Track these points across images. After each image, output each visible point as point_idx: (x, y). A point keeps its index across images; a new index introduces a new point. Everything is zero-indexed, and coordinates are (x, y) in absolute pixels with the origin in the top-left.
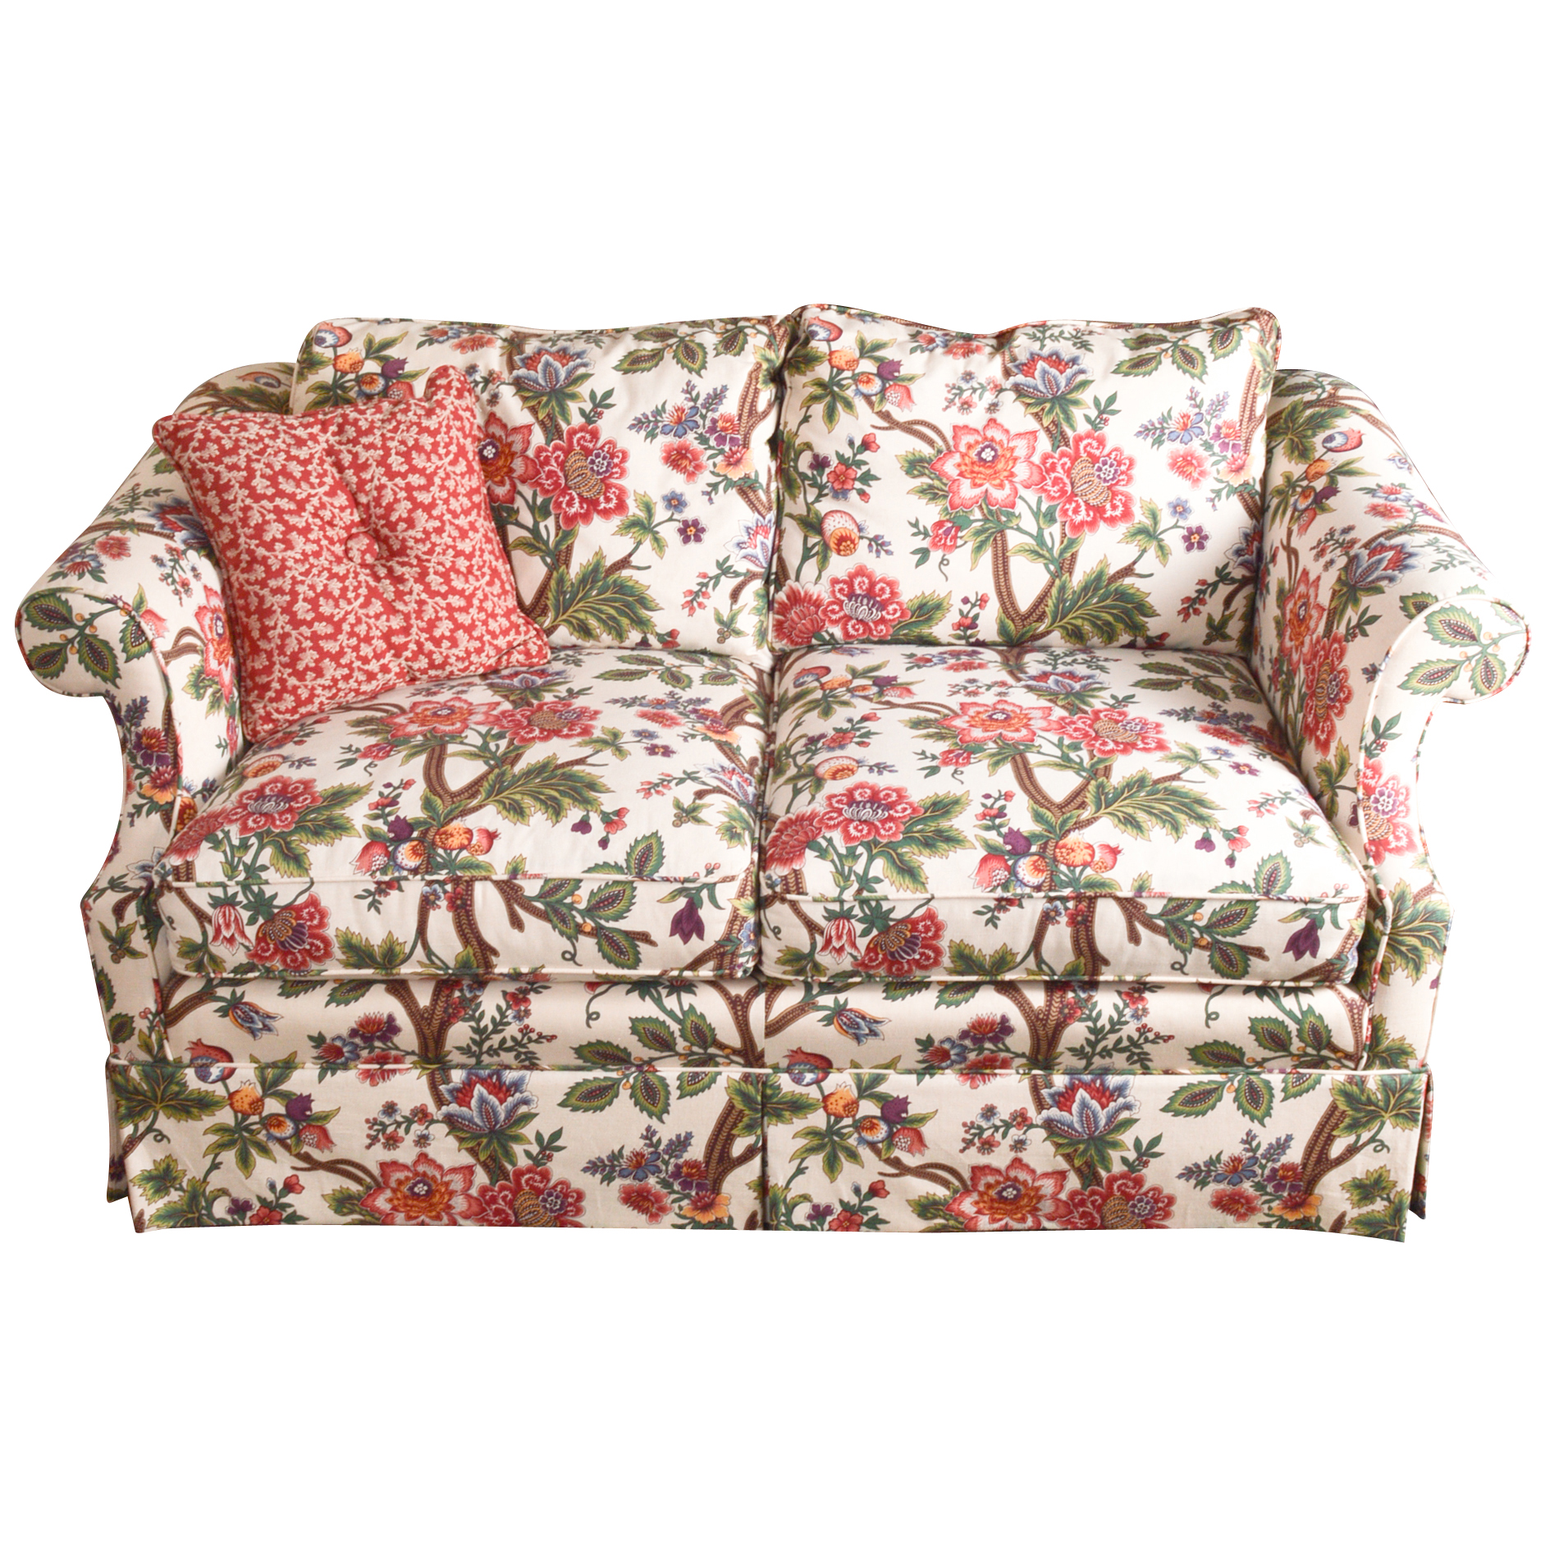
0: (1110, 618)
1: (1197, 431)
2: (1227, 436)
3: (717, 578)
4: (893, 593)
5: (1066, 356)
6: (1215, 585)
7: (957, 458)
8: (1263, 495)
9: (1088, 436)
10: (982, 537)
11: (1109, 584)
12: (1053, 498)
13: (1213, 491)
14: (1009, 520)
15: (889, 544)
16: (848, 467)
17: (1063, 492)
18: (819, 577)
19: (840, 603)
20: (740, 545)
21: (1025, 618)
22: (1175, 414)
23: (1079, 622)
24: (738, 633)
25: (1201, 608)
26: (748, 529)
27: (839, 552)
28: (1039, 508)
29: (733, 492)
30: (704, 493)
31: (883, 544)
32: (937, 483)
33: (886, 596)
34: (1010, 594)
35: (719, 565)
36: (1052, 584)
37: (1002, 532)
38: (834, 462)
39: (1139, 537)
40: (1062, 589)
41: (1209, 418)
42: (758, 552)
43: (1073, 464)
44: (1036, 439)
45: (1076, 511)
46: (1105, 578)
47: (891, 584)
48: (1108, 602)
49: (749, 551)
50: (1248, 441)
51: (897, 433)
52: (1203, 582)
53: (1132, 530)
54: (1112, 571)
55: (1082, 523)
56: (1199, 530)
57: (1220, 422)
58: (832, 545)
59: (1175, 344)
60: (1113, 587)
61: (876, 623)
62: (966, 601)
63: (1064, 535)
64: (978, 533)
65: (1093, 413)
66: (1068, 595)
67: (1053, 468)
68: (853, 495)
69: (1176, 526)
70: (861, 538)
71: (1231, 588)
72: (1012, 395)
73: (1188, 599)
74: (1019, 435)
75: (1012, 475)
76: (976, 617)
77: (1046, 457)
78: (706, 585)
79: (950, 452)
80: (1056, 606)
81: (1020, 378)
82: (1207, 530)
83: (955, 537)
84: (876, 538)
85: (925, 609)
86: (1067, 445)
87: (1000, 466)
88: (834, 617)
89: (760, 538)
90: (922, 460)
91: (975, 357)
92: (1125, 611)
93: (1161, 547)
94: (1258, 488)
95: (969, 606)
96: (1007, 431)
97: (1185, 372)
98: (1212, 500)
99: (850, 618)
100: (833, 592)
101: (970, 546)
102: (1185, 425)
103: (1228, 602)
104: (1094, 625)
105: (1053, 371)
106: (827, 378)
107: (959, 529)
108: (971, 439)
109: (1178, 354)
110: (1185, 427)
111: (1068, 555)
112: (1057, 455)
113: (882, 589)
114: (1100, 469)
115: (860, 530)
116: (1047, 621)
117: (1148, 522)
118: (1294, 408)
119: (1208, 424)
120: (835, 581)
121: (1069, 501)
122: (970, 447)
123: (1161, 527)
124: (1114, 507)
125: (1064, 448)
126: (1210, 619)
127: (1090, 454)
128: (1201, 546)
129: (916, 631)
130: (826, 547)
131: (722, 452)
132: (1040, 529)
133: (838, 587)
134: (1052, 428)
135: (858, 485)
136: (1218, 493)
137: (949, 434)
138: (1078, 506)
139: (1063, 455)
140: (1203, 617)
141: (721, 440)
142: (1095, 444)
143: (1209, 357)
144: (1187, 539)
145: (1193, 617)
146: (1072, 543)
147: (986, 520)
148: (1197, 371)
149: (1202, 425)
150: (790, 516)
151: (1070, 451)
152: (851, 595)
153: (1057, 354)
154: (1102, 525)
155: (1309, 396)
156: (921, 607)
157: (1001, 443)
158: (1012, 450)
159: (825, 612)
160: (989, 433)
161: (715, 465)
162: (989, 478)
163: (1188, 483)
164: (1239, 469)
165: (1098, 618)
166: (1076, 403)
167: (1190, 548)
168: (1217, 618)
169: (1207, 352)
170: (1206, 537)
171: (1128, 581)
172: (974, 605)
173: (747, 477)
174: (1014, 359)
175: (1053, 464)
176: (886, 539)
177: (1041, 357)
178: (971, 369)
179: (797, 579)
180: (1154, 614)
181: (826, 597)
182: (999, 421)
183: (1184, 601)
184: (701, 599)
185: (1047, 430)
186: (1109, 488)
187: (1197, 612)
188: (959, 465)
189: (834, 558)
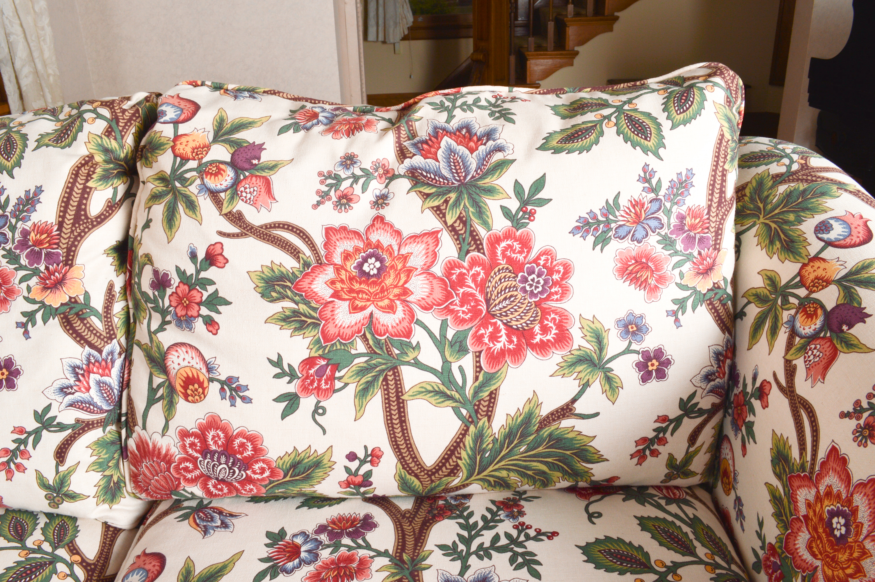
0: (544, 468)
1: (653, 223)
2: (693, 227)
3: (37, 433)
4: (257, 450)
5: (479, 129)
6: (678, 421)
7: (330, 273)
8: (734, 299)
9: (508, 236)
10: (368, 377)
11: (540, 428)
12: (463, 321)
13: (674, 301)
14: (404, 353)
15: (246, 388)
16: (191, 288)
17: (475, 312)
18: (166, 427)
19: (194, 461)
20: (64, 391)
21: (432, 472)
22: (623, 202)
23: (504, 474)
24: (73, 497)
25: (661, 448)
26: (74, 369)
27: (186, 397)
28: (443, 335)
29: (55, 323)
30: (19, 325)
31: (238, 389)
32: (303, 308)
33: (249, 453)
34: (410, 447)
35: (38, 416)
36: (464, 433)
37: (395, 370)
38: (175, 280)
39: (579, 368)
40: (479, 437)
41: (668, 205)
42: (94, 395)
43: (487, 274)
44: (437, 241)
45: (494, 337)
46: (536, 421)
47: (253, 439)
48: (540, 449)
49: (78, 396)
50: (719, 232)
51: (251, 241)
52: (663, 419)
53: (570, 359)
54: (545, 411)
55: (503, 353)
56: (659, 353)
57: (683, 210)
58: (179, 388)
59: (619, 109)
60: (546, 432)
61: (243, 483)
62: (352, 457)
63: (478, 368)
64: (362, 371)
65: (514, 205)
66: (488, 441)
67: (461, 281)
68: (199, 325)
69: (628, 351)
70: (211, 380)
71: (699, 420)
72: (405, 184)
73: (644, 440)
74: (414, 238)
75: (406, 292)
76: (369, 474)
77: (451, 267)
78: (24, 442)
79: (320, 264)
80: (473, 459)
81: (418, 160)
82: (669, 352)
83: (332, 378)
84: (230, 381)
85: (301, 468)
86: (479, 249)
87: (389, 281)
88: (189, 476)
89: (94, 378)
90: (283, 277)
91: (362, 135)
92: (563, 459)
93: (609, 380)
94: (730, 290)
95: (357, 463)
96: (398, 233)
97: (634, 146)
98: (674, 313)
99: (209, 478)
100: (184, 447)
101: (351, 389)
102: (638, 216)
103: (693, 438)
104: (523, 475)
105: (462, 150)
106: (168, 170)
107: (336, 367)
108: (348, 245)
109: (623, 122)
110: (638, 220)
111: (485, 394)
112: (466, 264)
113: (242, 445)
114: (525, 280)
115: (209, 370)
116: (462, 475)
117: (590, 347)
118: (760, 183)
119: (668, 213)
120: (184, 434)
121: (484, 324)
122: (347, 256)
123: (610, 352)
124: (545, 330)
125: (475, 253)
126: (671, 458)
127: (510, 261)
128: (661, 375)
129: (295, 490)
130: (172, 389)
131: (36, 272)
132: (445, 361)
133: (188, 441)
134: (459, 226)
135: (204, 311)
136: (681, 303)
137: (319, 239)
138: (497, 330)
139: (474, 263)
140: (663, 458)
141: (34, 257)
142: (517, 246)
143: (666, 125)
144: (642, 366)
145: (650, 460)
146: (490, 378)
147: (372, 353)
148: (650, 144)
149: (660, 215)
150: (139, 345)
151: (485, 258)
152: (205, 451)
153: (468, 127)
154: (530, 356)
155: (775, 168)
156: (295, 465)
157: (389, 250)
158: (405, 258)
159: (177, 468)
160: (374, 237)
161: (29, 289)
162: (374, 298)
163: (641, 294)
164: (707, 271)
165: (527, 468)
166: (490, 191)
167: (645, 378)
168: (679, 456)
169: (662, 118)
170: (668, 363)
171: (566, 423)
172: (363, 462)
173: (73, 301)
174: (413, 135)
175: (462, 276)
176: (242, 382)
177: (446, 132)
178: (354, 150)
179: (144, 428)
180: (601, 459)
181: (176, 453)
182: (388, 219)
183: (637, 443)
184: (19, 460)
185: (452, 229)
186: (537, 304)
187: (655, 453)
188: (333, 282)
189: (181, 404)
